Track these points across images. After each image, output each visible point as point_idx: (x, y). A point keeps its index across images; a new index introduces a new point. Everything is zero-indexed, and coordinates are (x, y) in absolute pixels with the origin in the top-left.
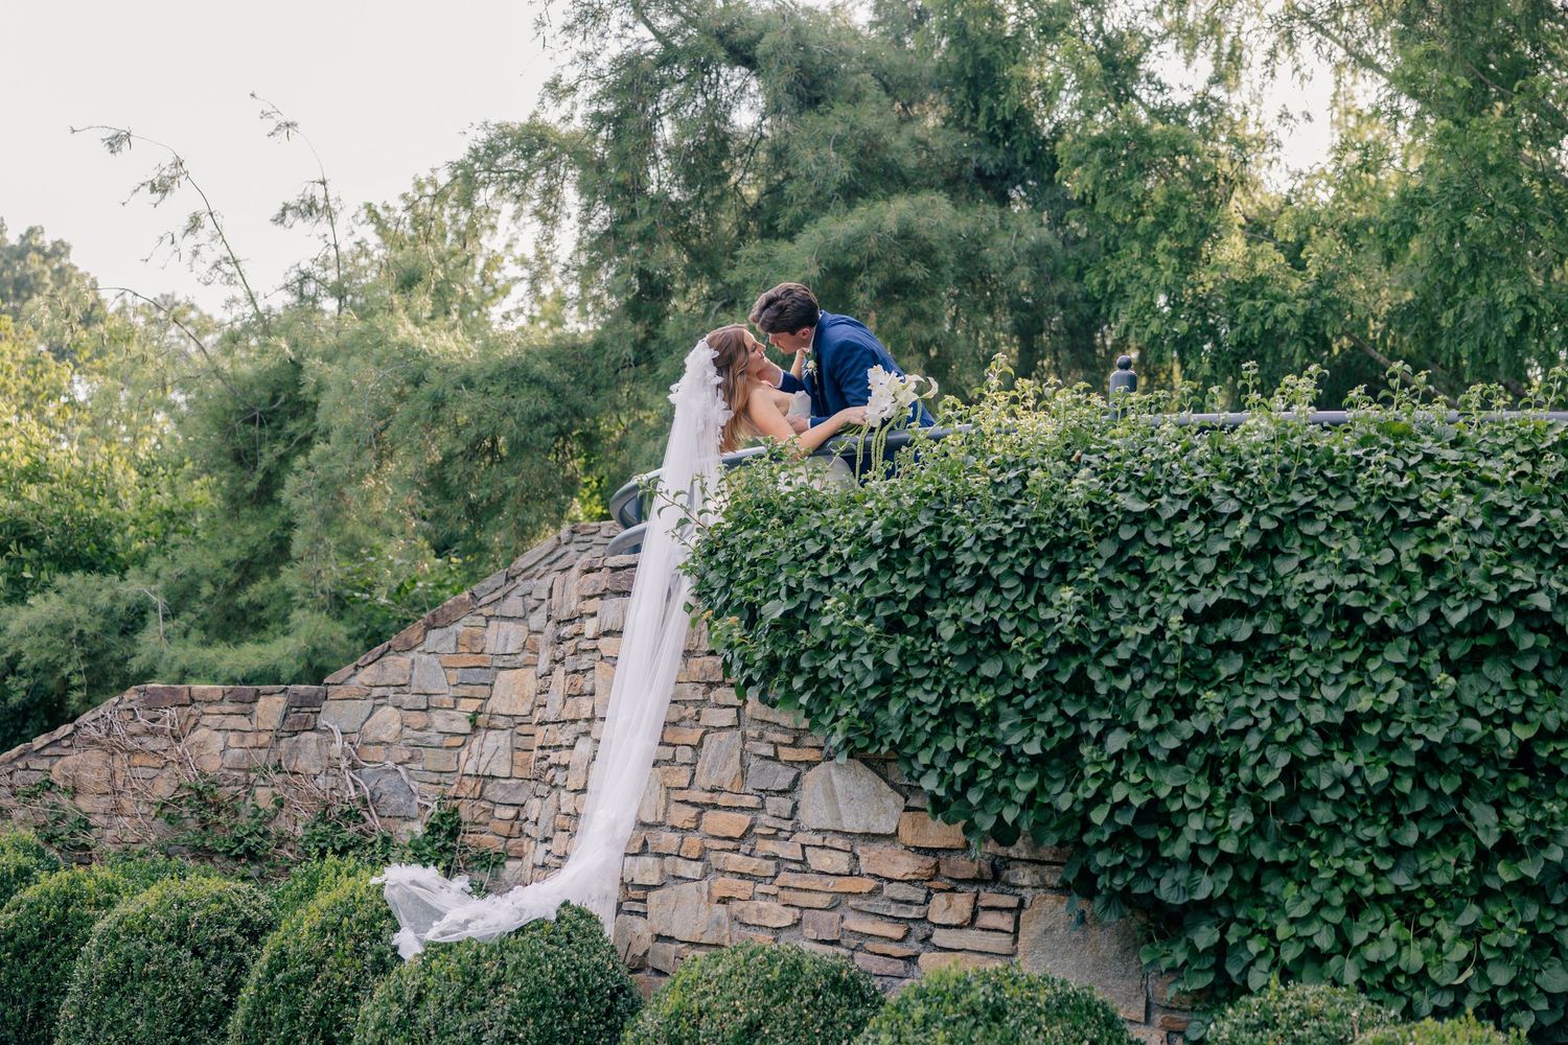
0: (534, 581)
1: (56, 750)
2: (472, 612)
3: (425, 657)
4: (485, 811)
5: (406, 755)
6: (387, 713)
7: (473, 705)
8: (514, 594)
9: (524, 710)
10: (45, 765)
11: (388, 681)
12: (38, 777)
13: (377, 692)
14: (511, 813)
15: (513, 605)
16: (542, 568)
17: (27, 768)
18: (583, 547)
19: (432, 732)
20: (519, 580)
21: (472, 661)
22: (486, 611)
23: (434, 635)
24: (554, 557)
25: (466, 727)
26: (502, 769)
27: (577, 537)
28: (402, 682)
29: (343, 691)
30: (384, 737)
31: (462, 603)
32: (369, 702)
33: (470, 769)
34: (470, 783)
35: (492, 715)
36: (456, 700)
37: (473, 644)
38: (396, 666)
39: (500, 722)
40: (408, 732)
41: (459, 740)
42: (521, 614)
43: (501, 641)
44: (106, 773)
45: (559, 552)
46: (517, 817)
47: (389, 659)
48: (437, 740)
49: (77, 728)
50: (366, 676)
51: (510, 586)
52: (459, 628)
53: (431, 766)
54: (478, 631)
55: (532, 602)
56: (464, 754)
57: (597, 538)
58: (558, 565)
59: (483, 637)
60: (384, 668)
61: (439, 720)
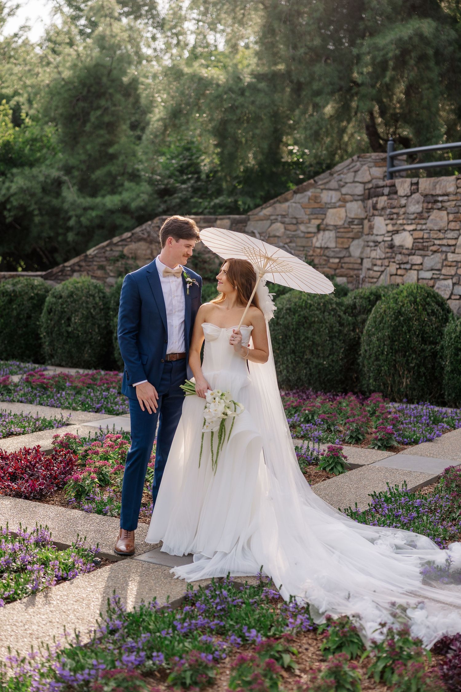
0: (342, 176)
1: (124, 243)
2: (315, 188)
3: (294, 205)
4: (325, 260)
5: (288, 241)
6: (278, 225)
7: (318, 222)
8: (333, 181)
9: (340, 223)
10: (120, 248)
11: (277, 213)
12: (117, 254)
13: (273, 217)
14: (337, 260)
15: (333, 184)
16: (345, 171)
17: (111, 250)
18: (363, 163)
19: (299, 232)
20: (335, 175)
21: (316, 205)
22: (321, 187)
23: (298, 196)
24: (351, 166)
25: (314, 230)
26: (332, 245)
27: (360, 159)
28: (284, 213)
29: (257, 217)
30: (278, 234)
31: (311, 184)
32: (269, 222)
33: (318, 245)
34: (319, 250)
35: (327, 225)
36: (310, 220)
37: (316, 199)
38: (282, 207)
39: (331, 228)
40: (288, 232)
41: (312, 235)
42: (337, 187)
43: (329, 199)
44: (149, 252)
45: (353, 164)
46: (340, 262)
47: (277, 205)
48: (302, 235)
49: (133, 234)
50: (267, 211)
51: (330, 178)
52: (309, 193)
53: (299, 244)
54: (318, 194)
55: (342, 183)
56: (314, 240)
57: (369, 160)
58: (352, 170)
59: (320, 197)
60: (275, 209)
61: (302, 228)
